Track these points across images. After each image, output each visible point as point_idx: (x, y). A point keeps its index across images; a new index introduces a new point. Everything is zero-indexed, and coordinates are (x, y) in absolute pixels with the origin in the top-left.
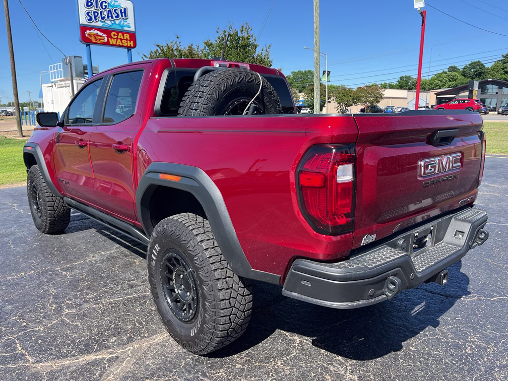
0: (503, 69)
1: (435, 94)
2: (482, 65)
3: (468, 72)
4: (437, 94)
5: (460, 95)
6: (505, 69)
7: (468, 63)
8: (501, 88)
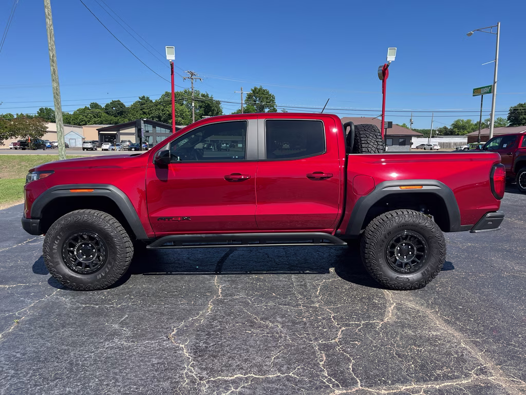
0: (141, 110)
1: (97, 130)
2: (122, 104)
3: (110, 110)
4: (99, 130)
5: (120, 132)
6: (144, 110)
7: (109, 102)
8: (154, 127)
